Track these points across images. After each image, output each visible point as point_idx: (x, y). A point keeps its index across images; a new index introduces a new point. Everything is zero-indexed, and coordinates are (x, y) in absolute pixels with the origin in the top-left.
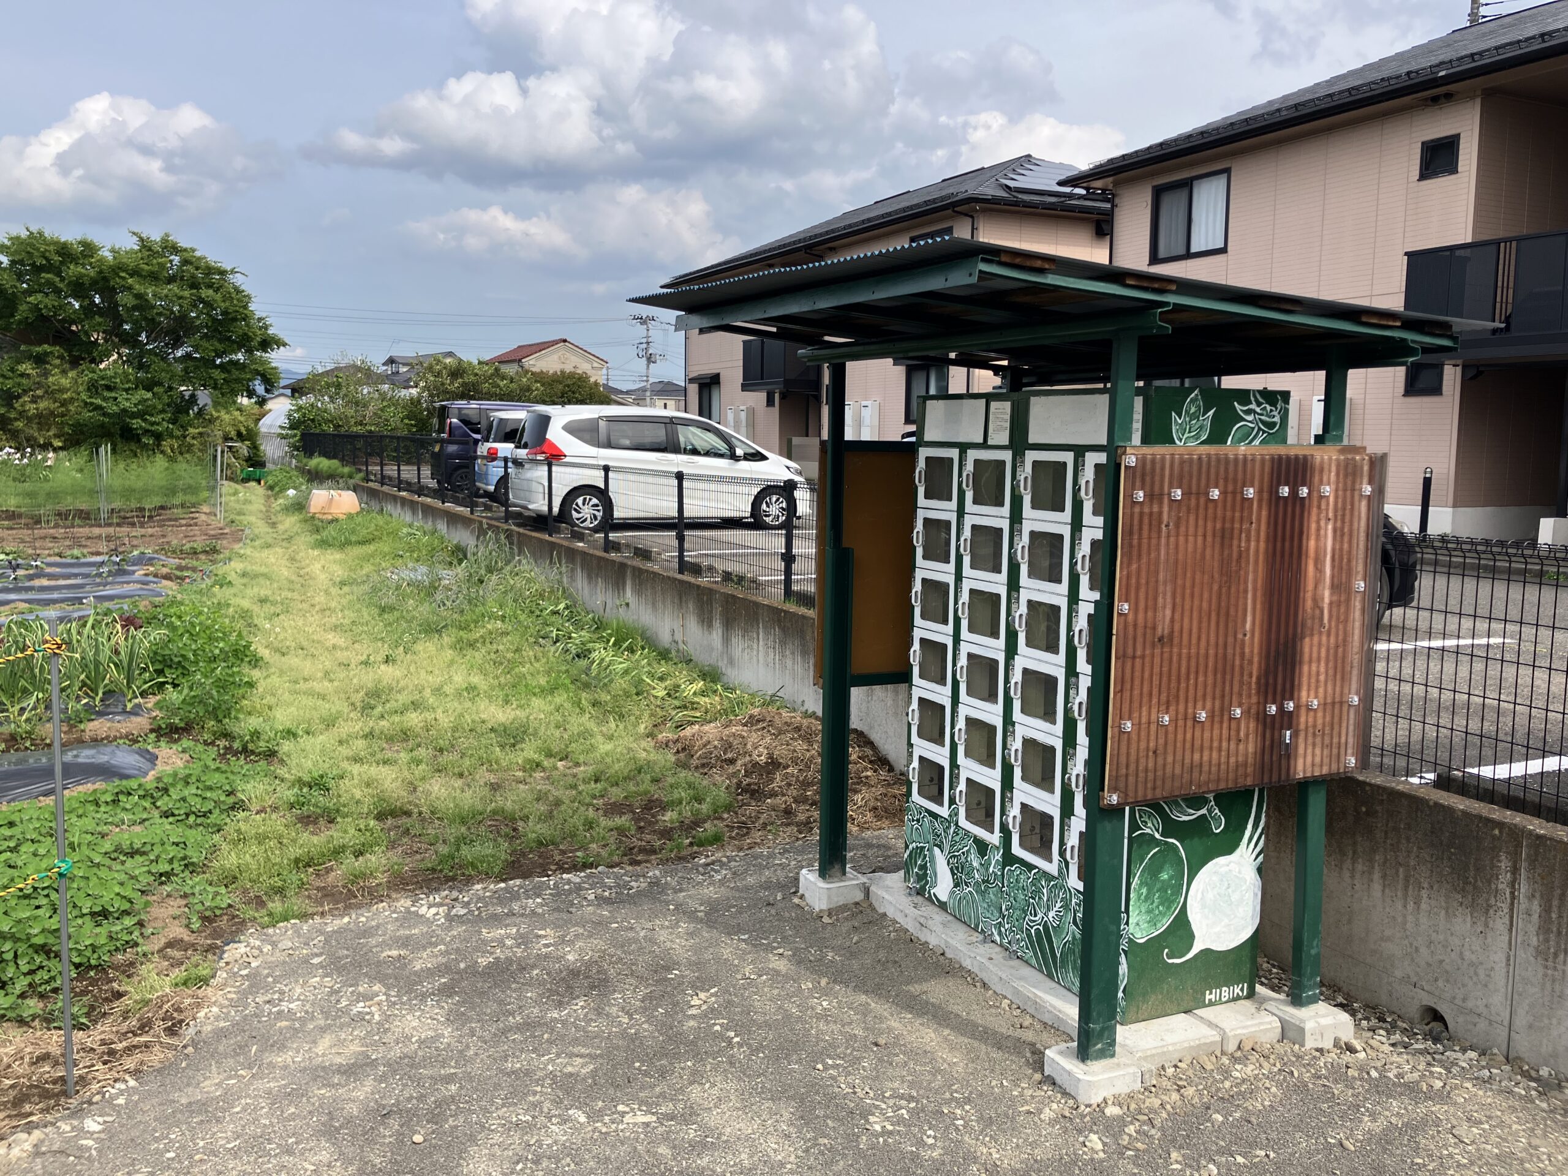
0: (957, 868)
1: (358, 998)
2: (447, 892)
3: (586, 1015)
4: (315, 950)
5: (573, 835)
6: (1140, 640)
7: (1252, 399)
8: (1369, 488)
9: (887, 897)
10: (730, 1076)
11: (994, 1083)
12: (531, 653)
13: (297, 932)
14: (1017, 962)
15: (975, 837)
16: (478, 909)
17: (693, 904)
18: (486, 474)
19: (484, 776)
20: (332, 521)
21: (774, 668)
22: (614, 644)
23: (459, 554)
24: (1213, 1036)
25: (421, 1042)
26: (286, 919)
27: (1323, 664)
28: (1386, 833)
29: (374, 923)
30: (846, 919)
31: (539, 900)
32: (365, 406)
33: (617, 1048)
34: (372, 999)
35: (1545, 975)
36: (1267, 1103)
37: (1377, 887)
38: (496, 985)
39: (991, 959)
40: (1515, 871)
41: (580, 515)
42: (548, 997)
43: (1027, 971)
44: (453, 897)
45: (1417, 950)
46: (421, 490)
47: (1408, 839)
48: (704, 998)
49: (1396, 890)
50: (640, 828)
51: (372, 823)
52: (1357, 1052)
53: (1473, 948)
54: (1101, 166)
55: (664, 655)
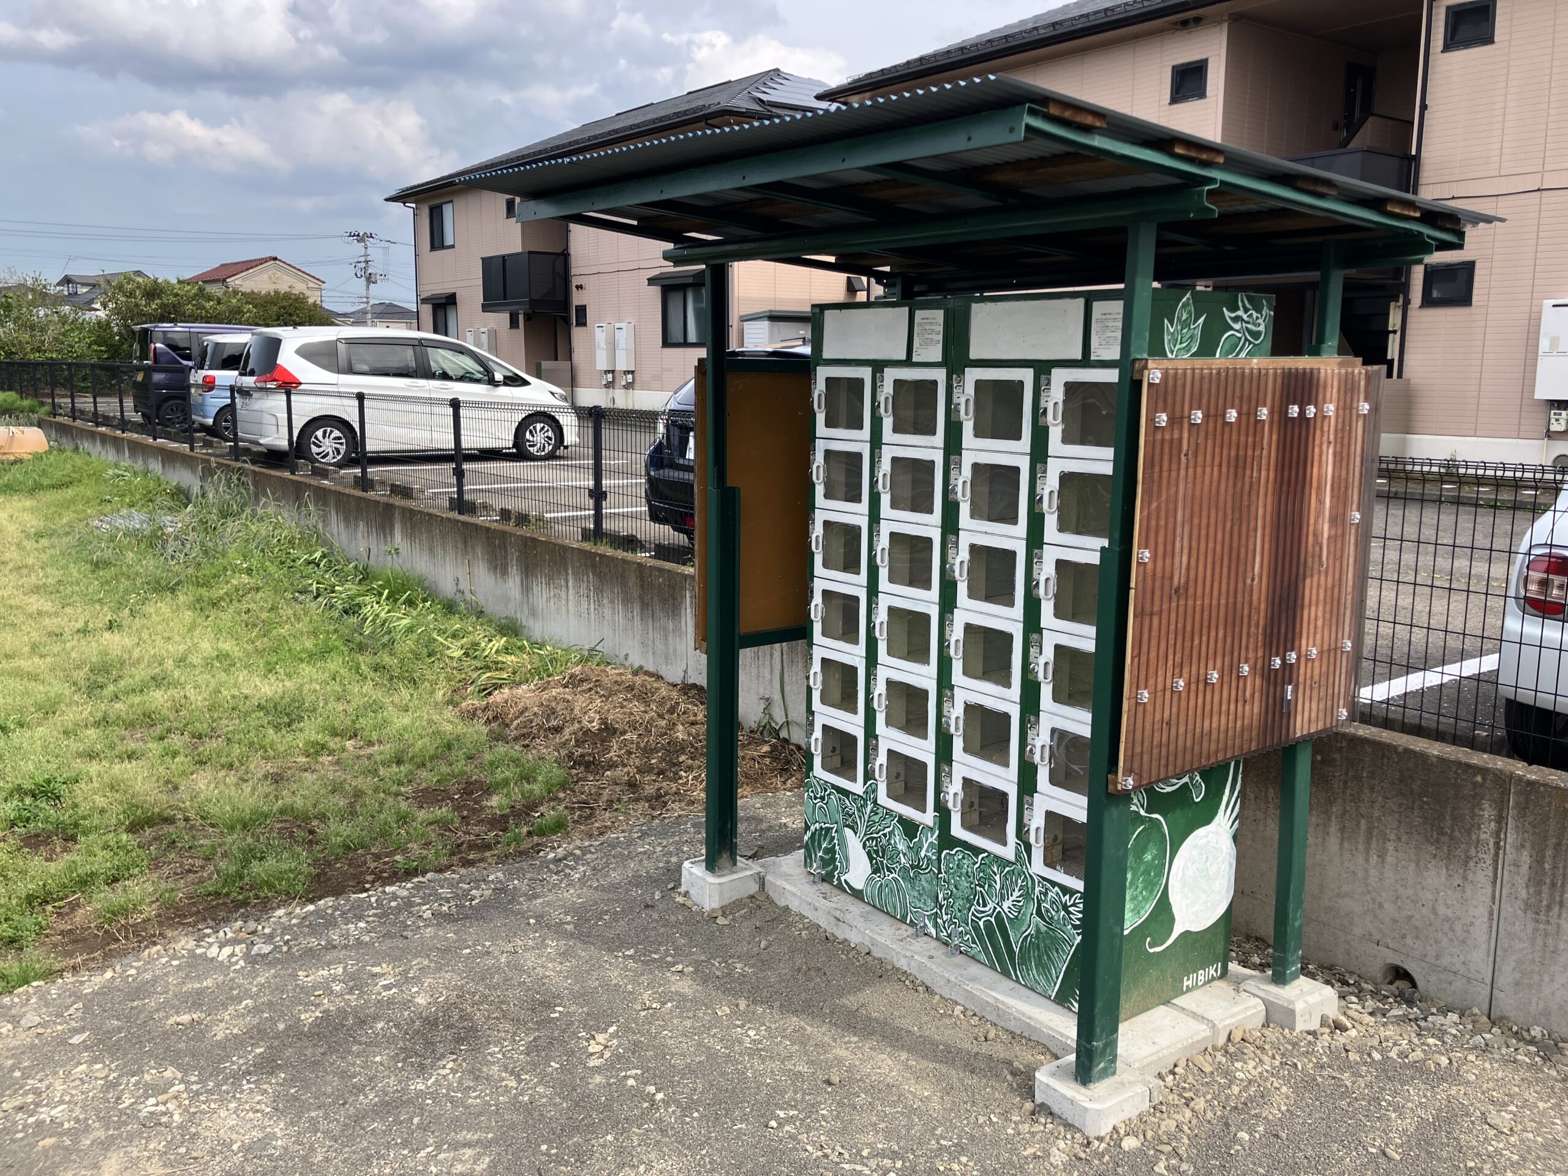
0: (876, 852)
1: (146, 1091)
2: (239, 923)
3: (460, 1082)
4: (74, 1024)
5: (385, 834)
6: (1158, 593)
7: (1240, 304)
8: (1367, 406)
9: (788, 887)
10: (666, 1150)
11: (981, 1120)
12: (290, 612)
13: (43, 997)
14: (960, 959)
15: (901, 816)
16: (286, 943)
17: (557, 915)
18: (202, 405)
19: (258, 766)
20: (15, 462)
21: (589, 619)
22: (387, 599)
23: (181, 497)
24: (1202, 1031)
25: (247, 1149)
26: (26, 981)
27: (1321, 608)
28: (1345, 782)
29: (148, 976)
30: (744, 917)
31: (362, 925)
32: (43, 330)
33: (513, 1126)
34: (165, 1092)
35: (1536, 930)
36: (1284, 1108)
37: (1333, 841)
38: (331, 1050)
39: (931, 957)
40: (1500, 819)
41: (321, 450)
42: (404, 1060)
43: (975, 969)
44: (250, 930)
45: (1381, 905)
46: (124, 424)
47: (1372, 789)
48: (603, 1042)
49: (1357, 842)
50: (463, 818)
51: (124, 837)
52: (1346, 1030)
53: (1449, 902)
54: (860, 80)
55: (450, 608)
